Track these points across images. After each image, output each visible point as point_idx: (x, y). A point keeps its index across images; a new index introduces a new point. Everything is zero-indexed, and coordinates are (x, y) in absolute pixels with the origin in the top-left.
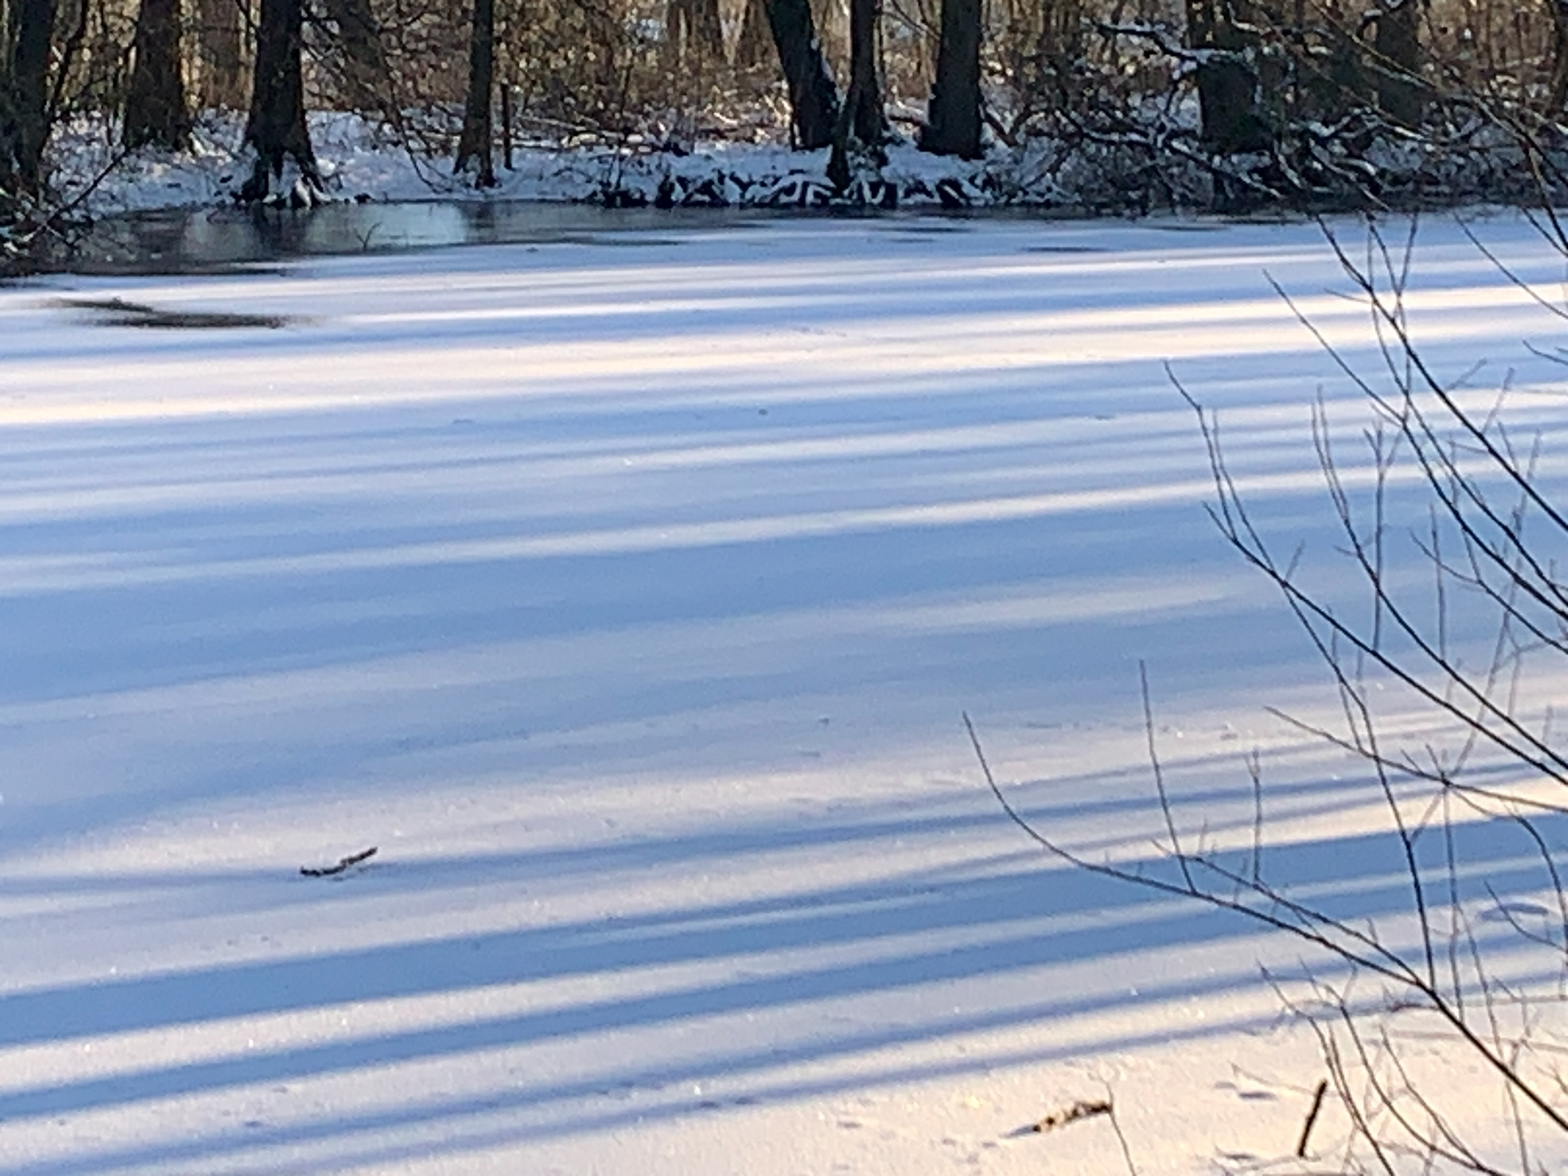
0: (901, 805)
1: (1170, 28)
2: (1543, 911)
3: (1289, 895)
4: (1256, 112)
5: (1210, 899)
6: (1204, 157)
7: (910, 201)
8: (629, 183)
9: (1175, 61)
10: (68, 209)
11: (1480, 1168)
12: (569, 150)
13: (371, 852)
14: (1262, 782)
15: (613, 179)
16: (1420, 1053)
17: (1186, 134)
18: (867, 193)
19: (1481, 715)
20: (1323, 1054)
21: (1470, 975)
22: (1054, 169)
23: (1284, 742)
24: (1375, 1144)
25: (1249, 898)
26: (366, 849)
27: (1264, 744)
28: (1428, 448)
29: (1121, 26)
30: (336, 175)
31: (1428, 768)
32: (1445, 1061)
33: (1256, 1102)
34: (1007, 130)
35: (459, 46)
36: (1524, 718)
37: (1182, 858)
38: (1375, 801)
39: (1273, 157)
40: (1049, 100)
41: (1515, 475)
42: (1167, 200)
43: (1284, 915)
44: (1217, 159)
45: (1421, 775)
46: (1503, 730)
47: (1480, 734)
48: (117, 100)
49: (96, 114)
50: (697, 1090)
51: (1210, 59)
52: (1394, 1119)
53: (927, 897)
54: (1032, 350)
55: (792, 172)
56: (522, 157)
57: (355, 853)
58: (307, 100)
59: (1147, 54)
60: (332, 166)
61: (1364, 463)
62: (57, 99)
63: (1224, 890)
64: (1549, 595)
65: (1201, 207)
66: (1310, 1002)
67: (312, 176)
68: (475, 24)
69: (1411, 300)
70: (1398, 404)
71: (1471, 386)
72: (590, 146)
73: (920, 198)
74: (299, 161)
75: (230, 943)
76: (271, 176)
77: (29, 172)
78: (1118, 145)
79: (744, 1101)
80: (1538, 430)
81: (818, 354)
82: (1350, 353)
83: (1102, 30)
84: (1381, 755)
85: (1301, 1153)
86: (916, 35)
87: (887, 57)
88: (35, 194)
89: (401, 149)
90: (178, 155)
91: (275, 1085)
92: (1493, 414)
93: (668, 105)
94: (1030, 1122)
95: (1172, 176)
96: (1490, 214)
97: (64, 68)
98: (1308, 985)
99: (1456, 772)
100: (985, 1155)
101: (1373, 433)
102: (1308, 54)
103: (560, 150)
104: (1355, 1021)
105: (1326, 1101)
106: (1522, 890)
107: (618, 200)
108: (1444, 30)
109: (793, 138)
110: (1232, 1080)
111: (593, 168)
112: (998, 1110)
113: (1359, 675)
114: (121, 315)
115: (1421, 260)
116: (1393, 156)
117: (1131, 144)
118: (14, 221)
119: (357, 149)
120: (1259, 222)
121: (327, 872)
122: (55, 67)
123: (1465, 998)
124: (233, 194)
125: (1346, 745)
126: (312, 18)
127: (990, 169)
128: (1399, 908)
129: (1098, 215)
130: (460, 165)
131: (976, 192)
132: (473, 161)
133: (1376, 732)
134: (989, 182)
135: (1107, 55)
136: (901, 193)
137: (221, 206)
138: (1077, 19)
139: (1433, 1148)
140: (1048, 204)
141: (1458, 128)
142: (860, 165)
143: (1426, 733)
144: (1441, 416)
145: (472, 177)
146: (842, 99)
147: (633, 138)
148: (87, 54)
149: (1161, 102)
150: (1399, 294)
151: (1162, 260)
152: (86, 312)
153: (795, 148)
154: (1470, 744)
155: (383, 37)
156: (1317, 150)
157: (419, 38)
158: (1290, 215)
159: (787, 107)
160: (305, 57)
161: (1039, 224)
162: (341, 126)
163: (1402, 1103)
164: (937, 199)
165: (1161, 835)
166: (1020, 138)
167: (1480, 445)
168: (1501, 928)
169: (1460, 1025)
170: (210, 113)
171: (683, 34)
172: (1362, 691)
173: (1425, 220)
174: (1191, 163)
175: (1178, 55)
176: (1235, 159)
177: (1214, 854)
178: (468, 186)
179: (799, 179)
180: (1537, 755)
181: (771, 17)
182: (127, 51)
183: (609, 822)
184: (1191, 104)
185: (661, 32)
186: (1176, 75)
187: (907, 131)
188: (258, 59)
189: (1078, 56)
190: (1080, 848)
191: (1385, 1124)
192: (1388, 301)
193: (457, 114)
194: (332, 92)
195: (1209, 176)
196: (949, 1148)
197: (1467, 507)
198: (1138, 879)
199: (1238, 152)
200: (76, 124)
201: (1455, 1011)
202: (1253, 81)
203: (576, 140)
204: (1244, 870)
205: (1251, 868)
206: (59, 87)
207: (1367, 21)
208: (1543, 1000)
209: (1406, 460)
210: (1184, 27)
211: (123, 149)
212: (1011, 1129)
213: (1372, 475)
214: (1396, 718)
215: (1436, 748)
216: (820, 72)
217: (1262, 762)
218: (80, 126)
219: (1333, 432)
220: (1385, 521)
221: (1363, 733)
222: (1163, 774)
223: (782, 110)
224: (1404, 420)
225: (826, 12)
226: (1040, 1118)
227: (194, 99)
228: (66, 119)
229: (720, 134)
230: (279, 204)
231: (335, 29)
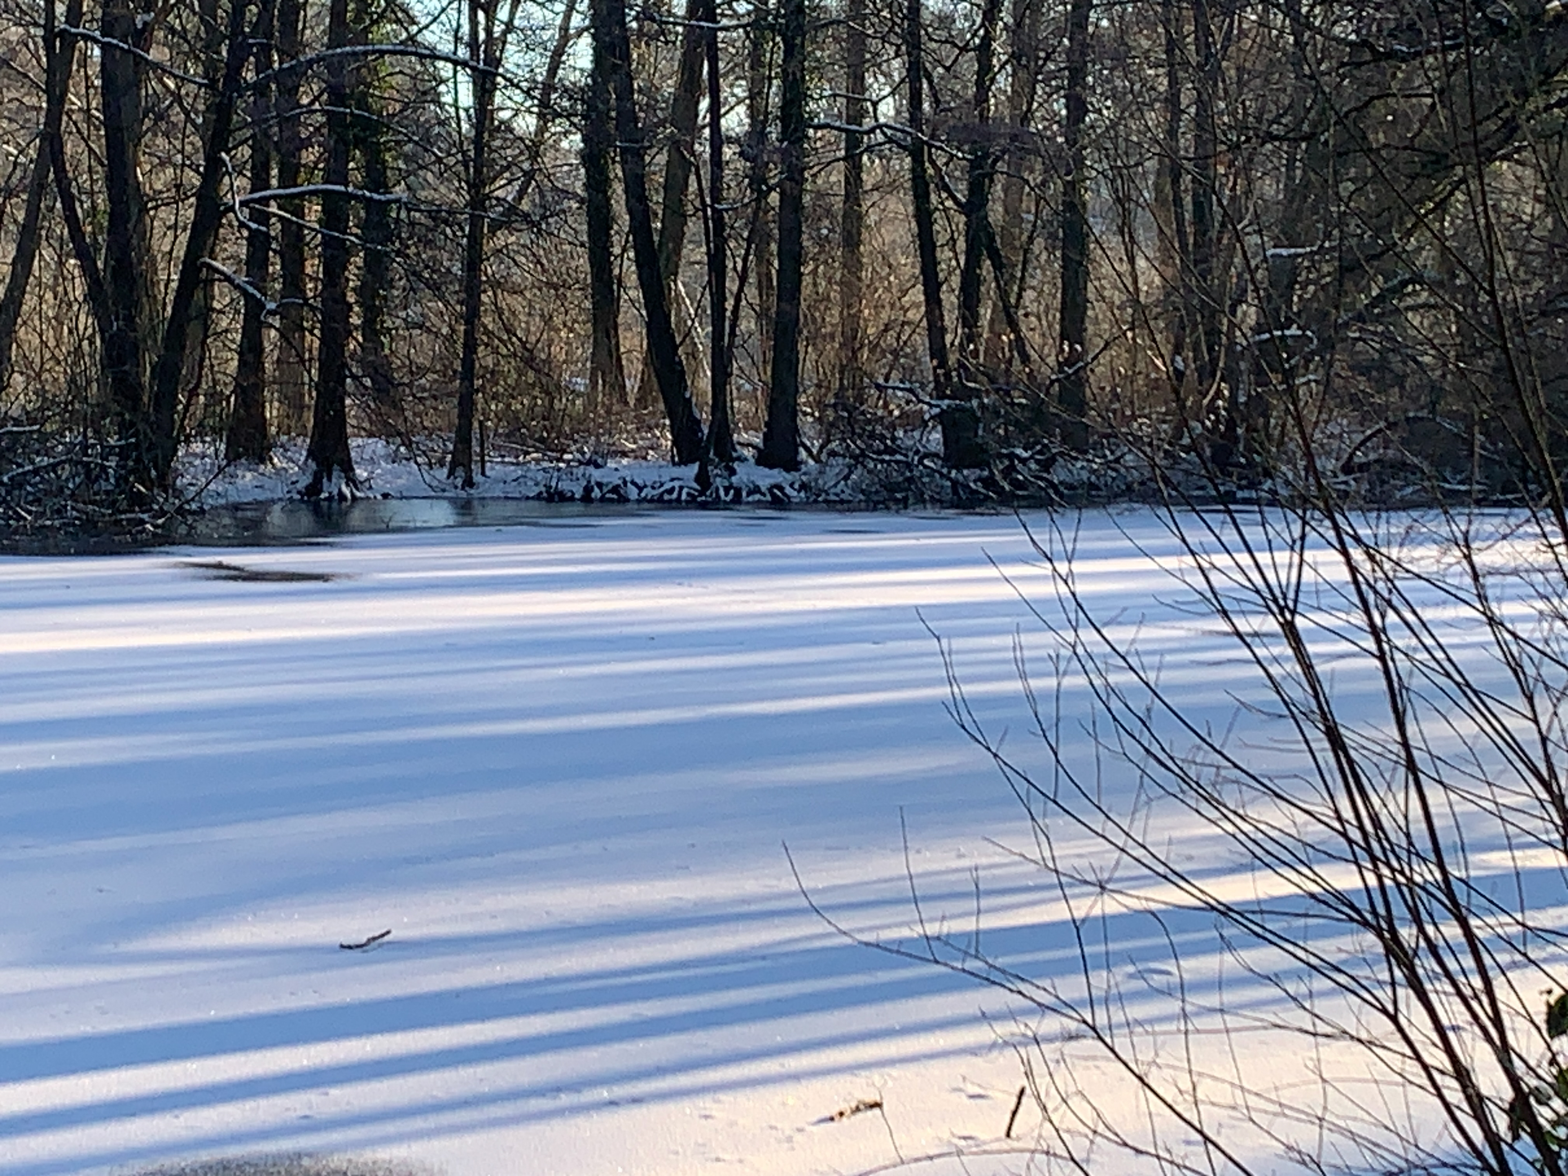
0: (744, 901)
1: (923, 386)
2: (1168, 973)
3: (1000, 962)
4: (980, 441)
5: (946, 965)
6: (945, 471)
7: (750, 499)
8: (565, 486)
9: (926, 407)
10: (188, 502)
11: (1125, 1145)
12: (524, 463)
13: (388, 933)
14: (981, 887)
15: (553, 484)
16: (1088, 1068)
17: (933, 456)
18: (722, 492)
19: (1126, 842)
20: (1022, 1069)
21: (1118, 1017)
22: (846, 478)
23: (997, 859)
24: (1057, 1130)
25: (972, 964)
26: (384, 931)
27: (984, 861)
28: (1089, 666)
29: (891, 383)
30: (368, 480)
31: (1091, 877)
32: (1104, 1073)
33: (979, 1101)
34: (815, 451)
35: (450, 395)
36: (1154, 844)
37: (927, 938)
38: (1056, 900)
39: (991, 471)
40: (843, 432)
41: (1147, 684)
42: (921, 500)
43: (995, 976)
44: (954, 473)
45: (1086, 882)
46: (1139, 853)
47: (1125, 856)
48: (221, 429)
49: (208, 439)
50: (605, 1094)
51: (949, 406)
52: (1069, 1112)
53: (761, 964)
54: (832, 599)
55: (672, 480)
56: (492, 469)
57: (377, 934)
58: (349, 430)
59: (908, 402)
60: (365, 474)
61: (1048, 675)
62: (182, 427)
63: (957, 959)
64: (1170, 764)
65: (942, 504)
66: (1013, 1035)
67: (352, 480)
68: (462, 379)
69: (1078, 567)
70: (1070, 636)
71: (1120, 624)
72: (538, 461)
73: (757, 497)
74: (343, 471)
75: (292, 994)
76: (325, 480)
77: (162, 476)
78: (889, 463)
79: (636, 1101)
80: (1162, 653)
81: (689, 600)
82: (1037, 601)
83: (878, 387)
84: (1060, 869)
85: (1008, 1135)
86: (755, 390)
87: (736, 404)
88: (166, 492)
89: (412, 463)
90: (262, 467)
91: (322, 1090)
92: (1133, 641)
93: (590, 435)
94: (828, 1114)
95: (924, 484)
96: (1134, 509)
97: (186, 409)
98: (1013, 1023)
99: (1109, 880)
100: (798, 1137)
101: (1053, 655)
102: (1013, 404)
103: (518, 464)
104: (1043, 1046)
105: (1024, 1100)
106: (1155, 959)
107: (556, 498)
108: (1103, 389)
109: (673, 457)
110: (962, 1086)
111: (540, 476)
112: (805, 1105)
113: (1045, 815)
114: (224, 573)
115: (1085, 539)
116: (1070, 471)
117: (897, 462)
118: (152, 509)
119: (383, 464)
120: (982, 514)
121: (358, 946)
122: (180, 407)
123: (1115, 1031)
124: (299, 492)
125: (1036, 863)
126: (354, 377)
127: (804, 478)
128: (1073, 971)
129: (875, 509)
130: (451, 473)
131: (795, 493)
132: (460, 471)
133: (1056, 854)
134: (804, 487)
135: (881, 402)
136: (744, 494)
137: (291, 500)
138: (861, 380)
139: (1095, 1132)
140: (842, 502)
141: (1112, 453)
142: (717, 475)
143: (1091, 854)
144: (1097, 643)
145: (459, 482)
146: (706, 431)
147: (567, 457)
148: (202, 398)
149: (917, 434)
150: (1070, 562)
151: (917, 539)
152: (201, 571)
153: (674, 464)
154: (1118, 863)
155: (401, 388)
156: (1019, 467)
157: (424, 390)
158: (1004, 510)
159: (669, 436)
160: (348, 402)
161: (837, 515)
162: (373, 447)
163: (1074, 1102)
164: (769, 498)
165: (914, 922)
166: (823, 457)
167: (1124, 664)
168: (1140, 984)
169: (1112, 1050)
170: (284, 438)
171: (600, 388)
172: (1047, 826)
173: (1086, 513)
174: (937, 475)
175: (928, 404)
176: (965, 472)
177: (948, 935)
178: (456, 487)
179: (677, 484)
180: (1161, 869)
181: (658, 376)
182: (229, 397)
183: (547, 913)
184: (937, 436)
185: (586, 386)
186: (927, 417)
187: (748, 453)
188: (317, 402)
189: (862, 404)
190: (861, 930)
191: (1064, 1115)
192: (1063, 568)
193: (449, 439)
194: (366, 425)
195: (949, 483)
196: (774, 1132)
197: (1115, 704)
198: (898, 952)
199: (968, 467)
200: (194, 445)
201: (1108, 1040)
202: (978, 420)
203: (528, 458)
204: (969, 946)
205: (974, 943)
206: (182, 420)
207: (1052, 382)
208: (1165, 1033)
209: (1075, 673)
210: (932, 386)
211: (224, 463)
212: (815, 1119)
213: (1053, 682)
214: (1072, 843)
215: (1096, 864)
216: (691, 412)
217: (981, 873)
218: (197, 447)
219: (1027, 654)
220: (1062, 713)
221: (1047, 854)
222: (915, 881)
223: (666, 439)
224: (1074, 647)
225: (695, 372)
226: (834, 1112)
227: (273, 430)
228: (188, 442)
229: (624, 454)
230: (330, 499)
231: (368, 382)
